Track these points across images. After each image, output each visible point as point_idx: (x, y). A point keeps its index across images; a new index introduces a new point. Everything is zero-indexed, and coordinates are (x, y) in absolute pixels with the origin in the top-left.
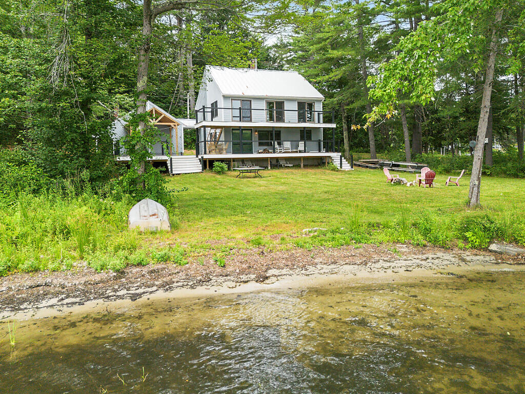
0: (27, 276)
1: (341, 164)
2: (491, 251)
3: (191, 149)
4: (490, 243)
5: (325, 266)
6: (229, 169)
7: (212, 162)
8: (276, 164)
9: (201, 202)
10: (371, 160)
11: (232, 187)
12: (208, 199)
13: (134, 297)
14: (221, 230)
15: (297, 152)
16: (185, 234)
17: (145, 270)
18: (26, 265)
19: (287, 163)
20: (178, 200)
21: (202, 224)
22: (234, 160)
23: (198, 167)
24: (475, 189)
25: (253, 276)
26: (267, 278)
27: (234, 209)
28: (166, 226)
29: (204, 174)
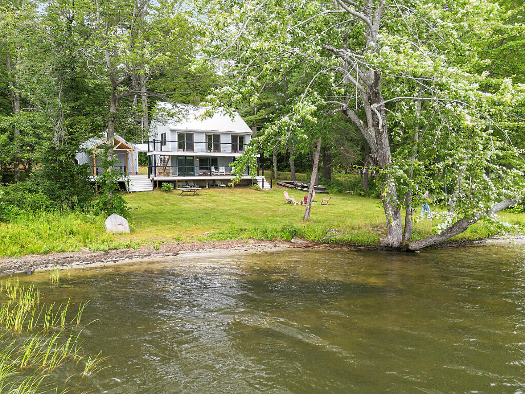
0: (60, 254)
1: (263, 185)
2: (292, 242)
3: (145, 166)
4: (291, 239)
5: (208, 249)
6: (175, 188)
7: (160, 182)
8: (213, 184)
9: (150, 216)
10: (289, 181)
11: (174, 204)
12: (155, 213)
13: (115, 261)
14: (159, 233)
15: (229, 175)
16: (139, 235)
17: (118, 251)
18: (59, 249)
19: (222, 184)
20: (134, 214)
21: (149, 230)
22: (179, 181)
23: (150, 187)
24: (308, 210)
25: (171, 254)
26: (178, 254)
27: (171, 220)
28: (128, 231)
29: (154, 192)
